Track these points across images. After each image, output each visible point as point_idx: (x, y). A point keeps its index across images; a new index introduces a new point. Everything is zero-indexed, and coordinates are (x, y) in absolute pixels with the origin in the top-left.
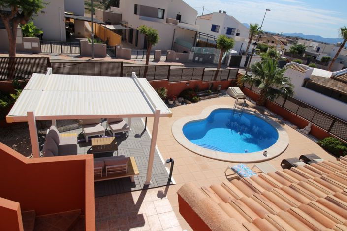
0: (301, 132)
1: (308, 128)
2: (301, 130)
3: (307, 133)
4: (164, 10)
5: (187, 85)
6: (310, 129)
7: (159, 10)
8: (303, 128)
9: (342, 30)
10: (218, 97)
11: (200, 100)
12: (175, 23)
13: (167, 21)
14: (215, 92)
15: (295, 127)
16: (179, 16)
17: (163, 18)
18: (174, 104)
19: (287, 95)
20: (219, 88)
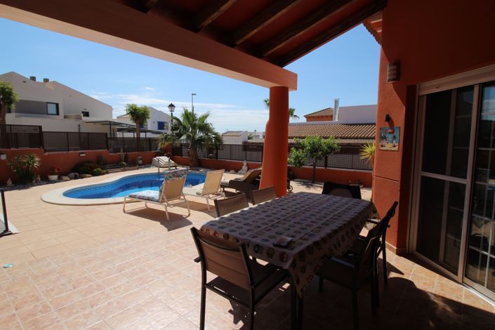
1: (245, 168)
2: (239, 172)
4: (57, 105)
5: (82, 155)
7: (49, 105)
8: (240, 170)
11: (107, 173)
12: (79, 118)
13: (65, 117)
14: (133, 164)
15: (233, 171)
16: (86, 114)
17: (58, 114)
18: (60, 180)
19: (216, 144)
20: (140, 162)
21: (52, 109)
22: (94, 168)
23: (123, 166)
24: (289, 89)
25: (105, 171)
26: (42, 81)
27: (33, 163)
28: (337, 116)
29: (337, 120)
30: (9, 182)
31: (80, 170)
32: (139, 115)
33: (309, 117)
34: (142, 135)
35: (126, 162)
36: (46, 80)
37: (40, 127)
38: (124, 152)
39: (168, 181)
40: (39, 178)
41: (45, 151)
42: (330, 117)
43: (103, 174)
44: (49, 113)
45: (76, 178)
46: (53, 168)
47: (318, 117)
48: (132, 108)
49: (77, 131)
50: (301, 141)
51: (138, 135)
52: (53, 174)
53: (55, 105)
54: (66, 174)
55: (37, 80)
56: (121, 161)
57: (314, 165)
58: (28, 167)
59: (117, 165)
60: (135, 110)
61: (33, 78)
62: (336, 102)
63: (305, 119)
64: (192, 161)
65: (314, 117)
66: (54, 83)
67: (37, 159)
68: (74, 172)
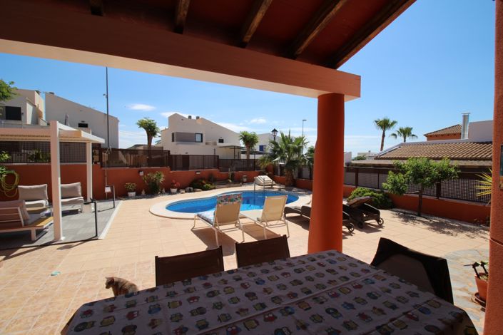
4: (202, 135)
5: (198, 173)
7: (196, 135)
11: (215, 188)
12: (215, 144)
13: (206, 144)
14: (238, 181)
16: (221, 141)
17: (202, 141)
18: (178, 192)
19: (309, 165)
20: (245, 180)
21: (198, 138)
22: (204, 184)
23: (228, 183)
24: (346, 97)
25: (213, 187)
27: (160, 179)
28: (467, 133)
29: (466, 138)
30: (143, 193)
31: (196, 185)
32: (249, 140)
33: (429, 136)
34: (252, 157)
35: (232, 180)
36: (198, 118)
37: (169, 151)
39: (220, 205)
40: (164, 190)
41: (171, 170)
42: (457, 135)
43: (211, 189)
44: (196, 141)
45: (190, 191)
46: (173, 184)
47: (442, 135)
49: (213, 154)
50: (401, 162)
51: (248, 156)
52: (173, 188)
53: (200, 135)
54: (184, 188)
55: (192, 118)
56: (227, 179)
57: (421, 193)
58: (156, 182)
59: (223, 182)
62: (466, 117)
63: (426, 138)
65: (436, 136)
66: (202, 119)
67: (163, 176)
68: (190, 186)
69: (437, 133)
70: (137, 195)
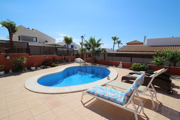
0: (119, 67)
1: (121, 65)
2: (118, 67)
3: (121, 67)
5: (46, 57)
6: (122, 65)
7: (33, 38)
8: (118, 66)
9: (112, 38)
10: (70, 64)
11: (57, 66)
12: (44, 43)
13: (39, 42)
15: (115, 66)
16: (47, 42)
17: (37, 41)
18: (36, 69)
20: (70, 60)
21: (35, 39)
22: (52, 63)
23: (63, 62)
26: (32, 29)
27: (23, 61)
30: (11, 71)
31: (46, 64)
32: (68, 41)
33: (128, 44)
35: (65, 61)
36: (33, 29)
37: (28, 43)
38: (64, 56)
40: (26, 68)
41: (30, 55)
44: (34, 41)
46: (33, 64)
48: (66, 38)
52: (33, 67)
53: (36, 38)
54: (39, 66)
55: (30, 29)
56: (62, 60)
57: (170, 65)
58: (21, 63)
59: (61, 62)
60: (67, 38)
61: (29, 28)
62: (145, 37)
64: (92, 60)
66: (36, 30)
67: (25, 59)
68: (43, 65)
69: (130, 43)
70: (5, 73)
